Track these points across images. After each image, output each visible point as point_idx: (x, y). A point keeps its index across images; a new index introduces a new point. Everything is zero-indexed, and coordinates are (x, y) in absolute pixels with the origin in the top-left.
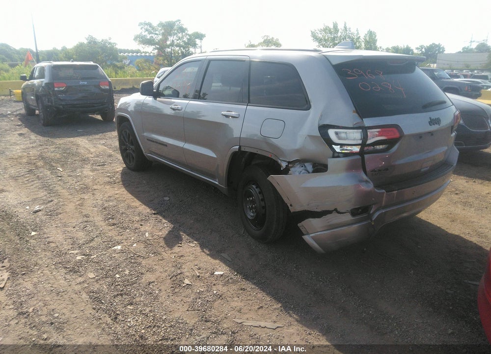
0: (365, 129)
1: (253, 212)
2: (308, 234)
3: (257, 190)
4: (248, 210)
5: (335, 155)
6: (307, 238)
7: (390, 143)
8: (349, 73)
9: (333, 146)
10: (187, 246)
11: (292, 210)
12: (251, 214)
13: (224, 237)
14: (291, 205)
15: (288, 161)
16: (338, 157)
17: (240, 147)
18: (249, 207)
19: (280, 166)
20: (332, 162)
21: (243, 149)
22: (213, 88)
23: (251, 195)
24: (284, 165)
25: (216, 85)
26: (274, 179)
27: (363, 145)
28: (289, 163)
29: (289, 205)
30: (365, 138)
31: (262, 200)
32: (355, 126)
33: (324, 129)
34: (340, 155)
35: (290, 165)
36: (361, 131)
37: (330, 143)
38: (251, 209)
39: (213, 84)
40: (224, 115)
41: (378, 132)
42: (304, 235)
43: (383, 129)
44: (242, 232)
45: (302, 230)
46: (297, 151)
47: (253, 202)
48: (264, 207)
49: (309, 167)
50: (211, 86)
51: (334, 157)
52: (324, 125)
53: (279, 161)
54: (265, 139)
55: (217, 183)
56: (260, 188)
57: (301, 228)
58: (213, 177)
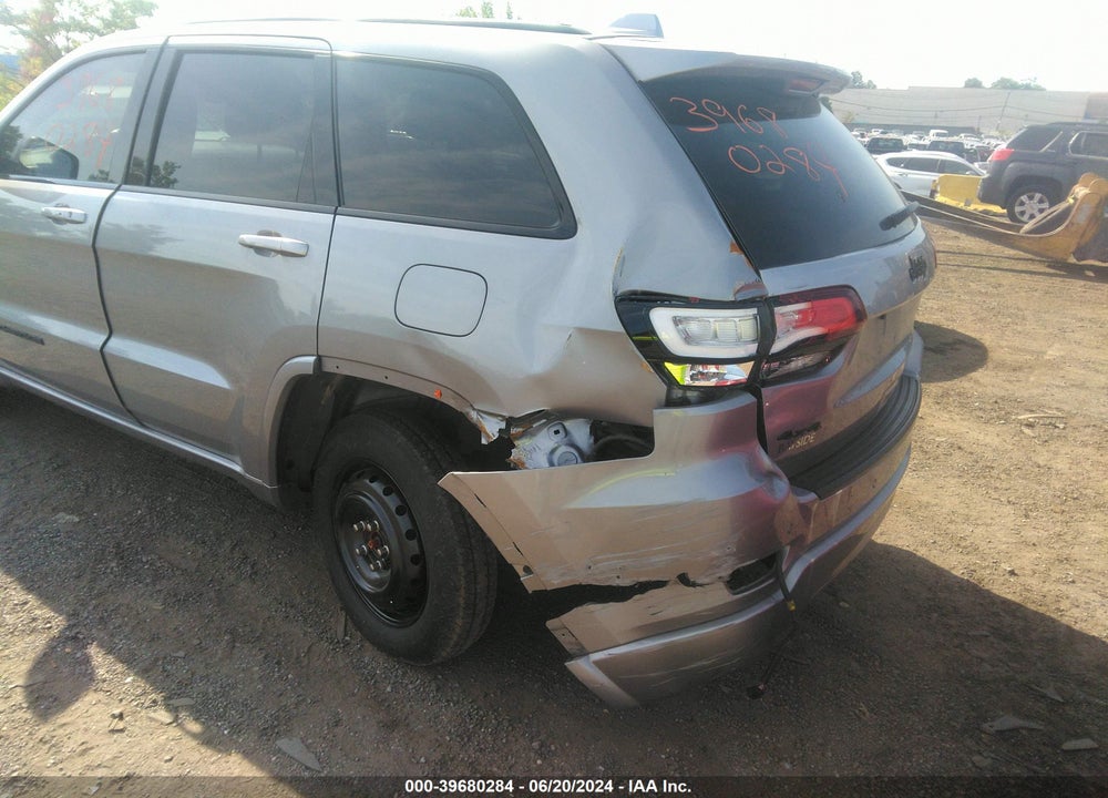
0: (765, 307)
1: (377, 569)
2: (583, 653)
3: (392, 502)
4: (361, 563)
5: (676, 398)
6: (585, 668)
7: (828, 346)
8: (690, 111)
9: (669, 365)
10: (146, 723)
11: (530, 584)
12: (369, 577)
13: (278, 663)
14: (527, 570)
15: (506, 414)
16: (684, 403)
17: (319, 360)
18: (362, 551)
19: (476, 431)
20: (667, 424)
21: (329, 367)
22: (197, 146)
23: (368, 515)
24: (492, 428)
25: (209, 140)
26: (463, 483)
27: (761, 357)
28: (510, 421)
29: (519, 569)
30: (766, 333)
31: (411, 535)
32: (740, 297)
33: (634, 307)
34: (690, 394)
35: (514, 431)
36: (754, 311)
37: (656, 354)
38: (369, 557)
39: (199, 135)
40: (251, 247)
41: (799, 312)
42: (571, 657)
43: (816, 303)
44: (341, 629)
45: (561, 639)
46: (541, 382)
47: (377, 538)
48: (419, 559)
49: (581, 433)
50: (192, 140)
51: (670, 403)
52: (635, 293)
53: (474, 415)
54: (418, 339)
55: (238, 468)
56: (400, 495)
57: (557, 634)
58: (223, 448)
